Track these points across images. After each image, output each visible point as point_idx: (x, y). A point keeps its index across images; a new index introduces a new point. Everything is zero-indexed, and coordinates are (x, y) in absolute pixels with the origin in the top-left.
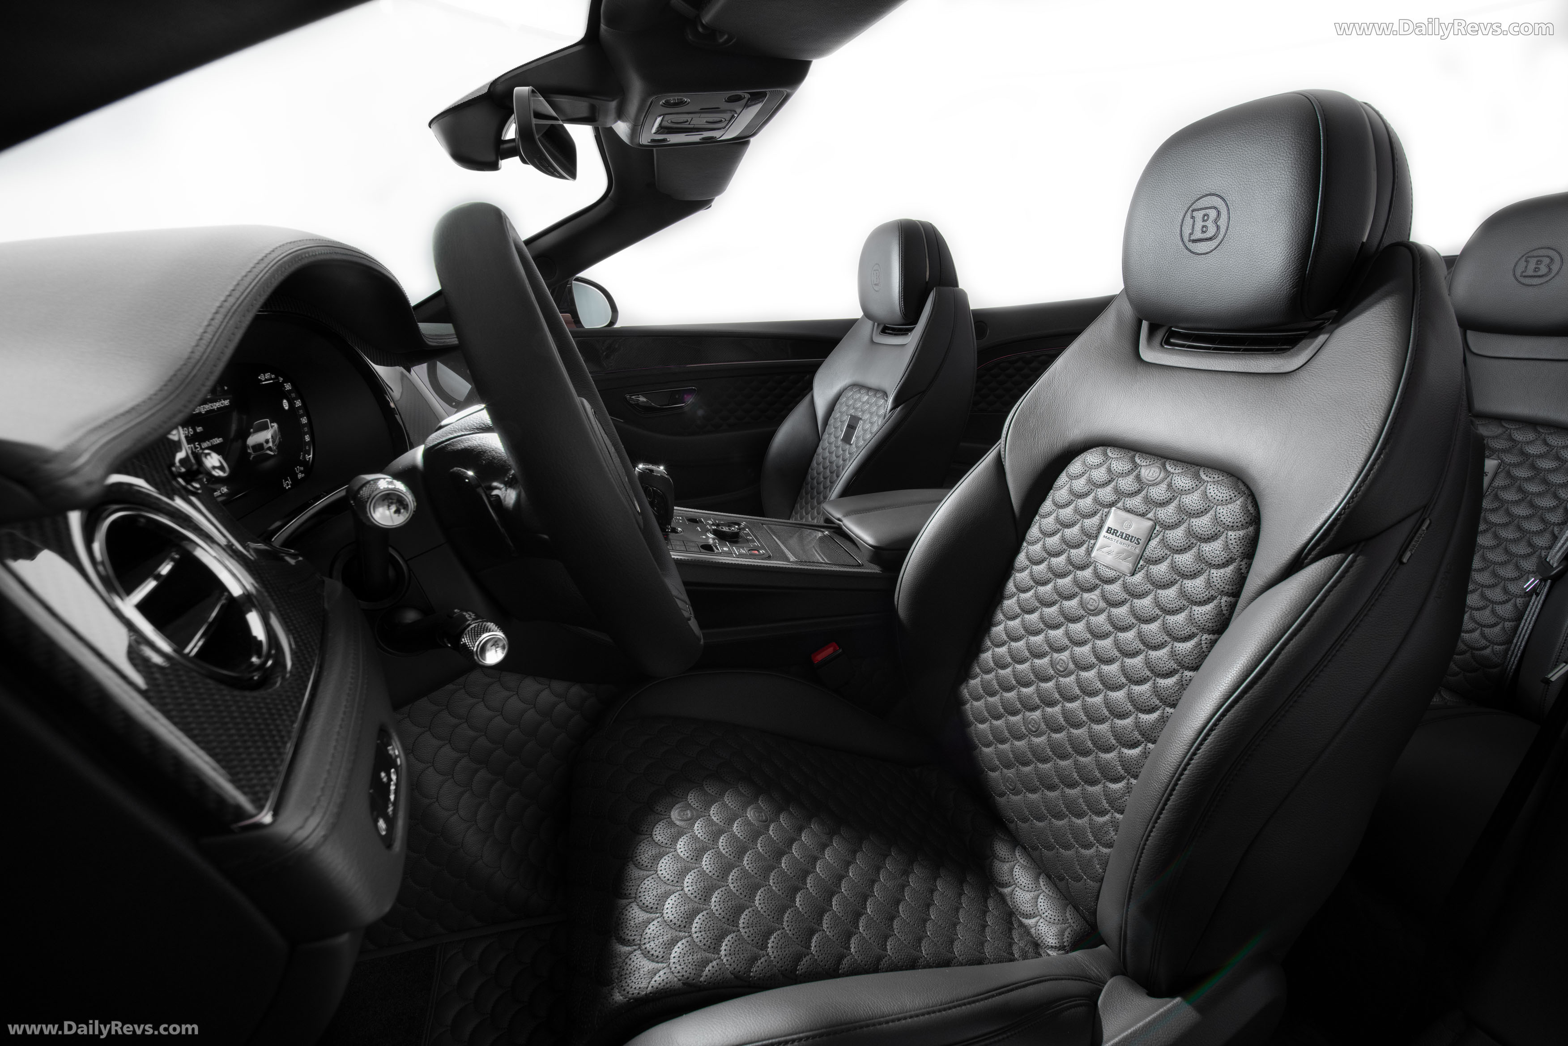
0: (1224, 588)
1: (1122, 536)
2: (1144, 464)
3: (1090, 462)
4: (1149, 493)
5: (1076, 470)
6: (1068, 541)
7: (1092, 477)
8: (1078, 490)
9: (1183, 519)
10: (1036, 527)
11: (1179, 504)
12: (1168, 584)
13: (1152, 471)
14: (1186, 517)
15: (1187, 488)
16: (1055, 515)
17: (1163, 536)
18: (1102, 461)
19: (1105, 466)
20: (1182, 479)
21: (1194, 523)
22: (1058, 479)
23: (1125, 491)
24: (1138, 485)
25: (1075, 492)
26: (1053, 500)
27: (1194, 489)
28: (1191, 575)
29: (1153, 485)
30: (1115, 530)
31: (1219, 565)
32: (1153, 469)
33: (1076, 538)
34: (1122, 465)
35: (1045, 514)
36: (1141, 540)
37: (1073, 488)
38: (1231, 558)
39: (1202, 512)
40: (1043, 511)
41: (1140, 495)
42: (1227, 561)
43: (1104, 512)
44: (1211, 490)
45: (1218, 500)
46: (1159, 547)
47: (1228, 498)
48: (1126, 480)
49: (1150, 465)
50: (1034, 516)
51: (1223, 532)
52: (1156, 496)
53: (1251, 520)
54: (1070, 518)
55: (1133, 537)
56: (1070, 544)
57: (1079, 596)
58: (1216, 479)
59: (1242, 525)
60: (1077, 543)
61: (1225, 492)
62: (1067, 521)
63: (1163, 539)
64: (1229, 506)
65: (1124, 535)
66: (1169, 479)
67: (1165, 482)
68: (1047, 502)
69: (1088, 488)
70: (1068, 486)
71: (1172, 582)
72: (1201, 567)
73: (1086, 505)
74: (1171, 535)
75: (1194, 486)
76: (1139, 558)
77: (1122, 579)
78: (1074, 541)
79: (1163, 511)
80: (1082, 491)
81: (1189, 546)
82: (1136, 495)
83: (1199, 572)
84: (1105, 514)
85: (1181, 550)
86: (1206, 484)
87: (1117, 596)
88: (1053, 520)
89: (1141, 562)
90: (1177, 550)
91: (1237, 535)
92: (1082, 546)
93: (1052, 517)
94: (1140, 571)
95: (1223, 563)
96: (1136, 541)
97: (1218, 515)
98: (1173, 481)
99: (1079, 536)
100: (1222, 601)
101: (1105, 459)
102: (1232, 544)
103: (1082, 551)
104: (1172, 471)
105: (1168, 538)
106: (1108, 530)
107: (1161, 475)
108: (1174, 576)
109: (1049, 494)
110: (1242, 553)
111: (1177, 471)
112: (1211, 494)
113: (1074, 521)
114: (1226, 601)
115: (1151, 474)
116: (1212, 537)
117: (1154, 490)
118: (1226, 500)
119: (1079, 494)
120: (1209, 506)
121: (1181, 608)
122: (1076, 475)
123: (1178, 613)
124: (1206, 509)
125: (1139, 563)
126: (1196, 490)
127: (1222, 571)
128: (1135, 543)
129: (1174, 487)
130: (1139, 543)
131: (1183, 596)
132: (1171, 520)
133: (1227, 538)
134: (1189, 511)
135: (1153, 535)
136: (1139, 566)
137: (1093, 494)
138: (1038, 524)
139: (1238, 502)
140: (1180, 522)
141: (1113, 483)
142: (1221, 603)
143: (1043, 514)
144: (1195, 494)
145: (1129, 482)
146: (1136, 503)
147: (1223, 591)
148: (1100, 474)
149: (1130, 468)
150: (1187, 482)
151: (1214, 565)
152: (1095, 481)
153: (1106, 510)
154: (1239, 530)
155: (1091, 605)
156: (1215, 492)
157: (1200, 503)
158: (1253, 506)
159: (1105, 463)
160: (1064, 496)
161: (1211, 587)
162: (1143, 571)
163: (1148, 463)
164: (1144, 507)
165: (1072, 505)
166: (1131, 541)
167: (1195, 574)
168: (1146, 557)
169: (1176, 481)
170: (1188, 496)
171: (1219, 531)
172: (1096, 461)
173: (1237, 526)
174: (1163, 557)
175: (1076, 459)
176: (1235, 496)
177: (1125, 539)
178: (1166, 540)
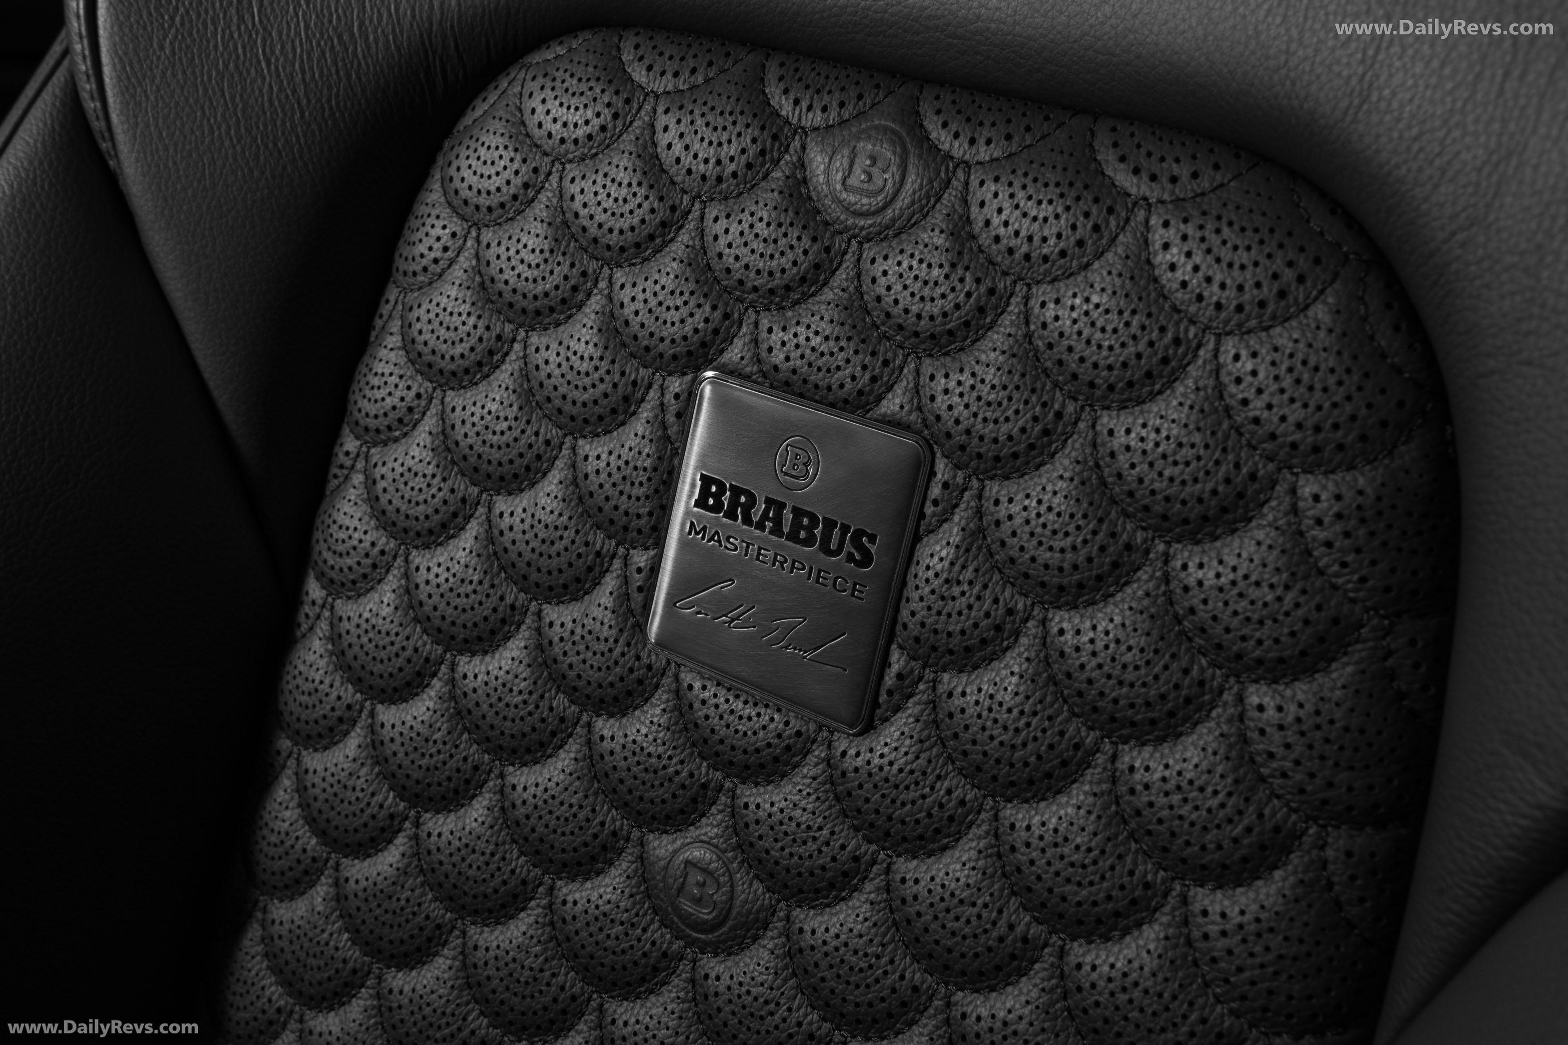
0: (1330, 785)
1: (778, 522)
2: (817, 118)
3: (548, 125)
4: (866, 281)
5: (490, 170)
6: (521, 565)
7: (577, 205)
8: (521, 285)
9: (1059, 415)
10: (352, 494)
11: (1029, 336)
12: (1049, 775)
13: (863, 162)
14: (1070, 408)
15: (1051, 247)
16: (429, 423)
17: (979, 513)
18: (607, 113)
19: (627, 141)
20: (1021, 195)
21: (1120, 439)
22: (413, 223)
23: (753, 280)
24: (806, 242)
25: (508, 296)
26: (408, 344)
27: (1089, 248)
28: (1153, 722)
29: (880, 235)
30: (737, 491)
31: (1281, 660)
32: (865, 147)
33: (559, 546)
34: (707, 133)
35: (382, 422)
36: (872, 538)
37: (493, 270)
38: (1336, 621)
39: (1149, 375)
40: (372, 409)
41: (828, 294)
42: (1322, 640)
43: (669, 398)
44: (1174, 254)
45: (1219, 306)
46: (968, 574)
47: (1268, 291)
48: (746, 217)
49: (843, 123)
50: (333, 437)
51: (1273, 484)
52: (905, 299)
53: (1401, 404)
54: (508, 437)
55: (830, 524)
56: (534, 576)
57: (631, 852)
58: (1186, 187)
59: (1363, 438)
60: (568, 574)
61: (1243, 256)
62: (496, 455)
63: (981, 532)
64: (1282, 336)
65: (788, 516)
66: (950, 197)
67: (938, 218)
68: (383, 353)
69: (565, 268)
70: (465, 261)
71: (1064, 763)
72: (1195, 672)
73: (575, 361)
74: (1015, 509)
75: (1084, 229)
76: (882, 642)
77: (819, 752)
78: (555, 563)
79: (955, 377)
80: (540, 289)
81: (1115, 565)
82: (806, 297)
83: (1188, 701)
84: (673, 407)
85: (1080, 586)
86: (1141, 215)
87: (812, 846)
88: (427, 455)
89: (897, 661)
90: (1061, 588)
91: (1348, 495)
92: (597, 583)
93: (422, 435)
94: (897, 709)
95: (1303, 653)
96: (848, 547)
97: (1233, 389)
98: (974, 209)
99: (569, 534)
100: (1330, 853)
101: (618, 102)
102: (1329, 544)
103: (597, 612)
104: (959, 149)
105: (1007, 527)
106: (705, 492)
107: (911, 178)
108: (1071, 730)
109: (385, 309)
110: (1388, 589)
111: (984, 153)
112: (1179, 275)
113: (530, 455)
114: (1349, 854)
115: (857, 178)
116: (1224, 510)
117: (890, 265)
118: (1262, 304)
119: (531, 307)
120: (1177, 341)
121: (1134, 902)
122: (495, 200)
123: (1126, 932)
124: (1165, 361)
125: (885, 663)
126: (1099, 255)
127: (1302, 690)
128: (850, 558)
129: (985, 239)
130: (867, 559)
131: (1131, 835)
132: (1005, 428)
133: (1294, 510)
134: (1085, 373)
135: (929, 509)
136: (889, 680)
137: (596, 302)
138: (358, 479)
139: (1320, 312)
140: (1046, 432)
141: (684, 237)
142: (1324, 864)
143: (372, 423)
144: (1098, 274)
145: (760, 227)
146: (816, 341)
147: (1325, 802)
148: (613, 190)
149: (753, 150)
150: (1046, 210)
151: (1260, 662)
152: (593, 231)
153: (675, 385)
154: (1351, 467)
155: (698, 901)
156: (1197, 259)
157: (1134, 329)
158: (1397, 328)
159: (626, 127)
160: (456, 320)
161: (1262, 779)
162: (913, 708)
163: (833, 115)
164: (856, 360)
165: (507, 367)
166: (826, 549)
167: (1171, 714)
168: (914, 629)
169: (989, 211)
170: (1066, 289)
171: (1253, 477)
172: (578, 117)
173: (1340, 447)
174: (998, 628)
175: (481, 108)
176: (1301, 279)
177: (793, 536)
178: (993, 535)
